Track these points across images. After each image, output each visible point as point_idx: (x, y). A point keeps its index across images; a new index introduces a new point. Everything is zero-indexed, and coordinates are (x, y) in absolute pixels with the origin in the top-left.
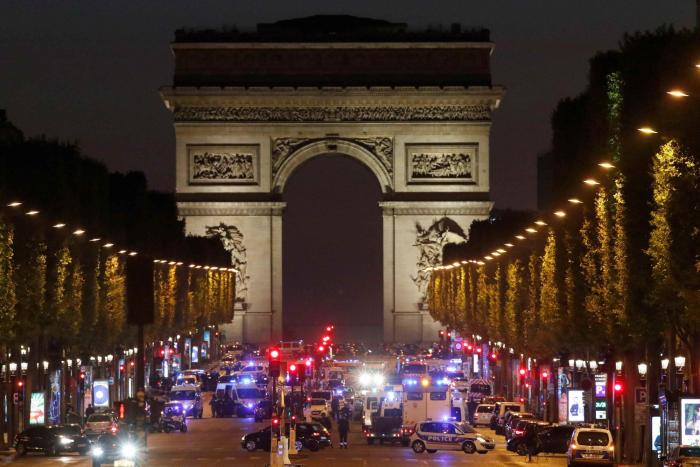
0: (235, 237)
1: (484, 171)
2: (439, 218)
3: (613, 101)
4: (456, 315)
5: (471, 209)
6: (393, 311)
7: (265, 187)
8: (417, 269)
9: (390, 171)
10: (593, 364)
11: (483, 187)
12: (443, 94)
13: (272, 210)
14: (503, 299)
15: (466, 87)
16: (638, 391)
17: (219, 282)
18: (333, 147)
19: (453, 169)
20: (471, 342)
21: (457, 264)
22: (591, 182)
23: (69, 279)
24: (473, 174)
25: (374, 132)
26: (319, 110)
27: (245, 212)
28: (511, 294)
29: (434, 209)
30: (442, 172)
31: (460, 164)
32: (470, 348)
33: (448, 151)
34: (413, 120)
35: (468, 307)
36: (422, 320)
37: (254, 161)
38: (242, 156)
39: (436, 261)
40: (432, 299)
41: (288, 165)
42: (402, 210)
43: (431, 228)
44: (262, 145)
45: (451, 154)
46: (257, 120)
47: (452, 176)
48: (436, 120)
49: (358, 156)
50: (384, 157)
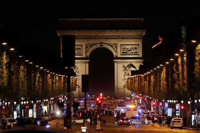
0: (76, 69)
1: (141, 52)
2: (129, 64)
3: (183, 34)
4: (135, 89)
5: (137, 61)
6: (117, 88)
7: (84, 56)
8: (123, 77)
9: (116, 52)
10: (175, 101)
11: (141, 56)
12: (130, 32)
13: (86, 62)
14: (149, 85)
15: (136, 30)
16: (188, 108)
17: (73, 80)
18: (102, 46)
19: (133, 51)
20: (139, 96)
21: (135, 76)
22: (177, 55)
23: (39, 80)
24: (138, 52)
25: (112, 42)
26: (98, 36)
27: (79, 62)
28: (152, 83)
29: (128, 62)
30: (130, 52)
31: (135, 50)
32: (138, 97)
33: (131, 46)
34: (122, 38)
35: (139, 87)
36: (125, 90)
37: (81, 49)
38: (78, 48)
39: (128, 75)
40: (128, 85)
41: (90, 50)
42: (119, 62)
43: (127, 66)
44: (83, 45)
45: (132, 47)
46: (82, 39)
47: (132, 53)
48: (128, 38)
49: (108, 48)
50: (115, 48)
